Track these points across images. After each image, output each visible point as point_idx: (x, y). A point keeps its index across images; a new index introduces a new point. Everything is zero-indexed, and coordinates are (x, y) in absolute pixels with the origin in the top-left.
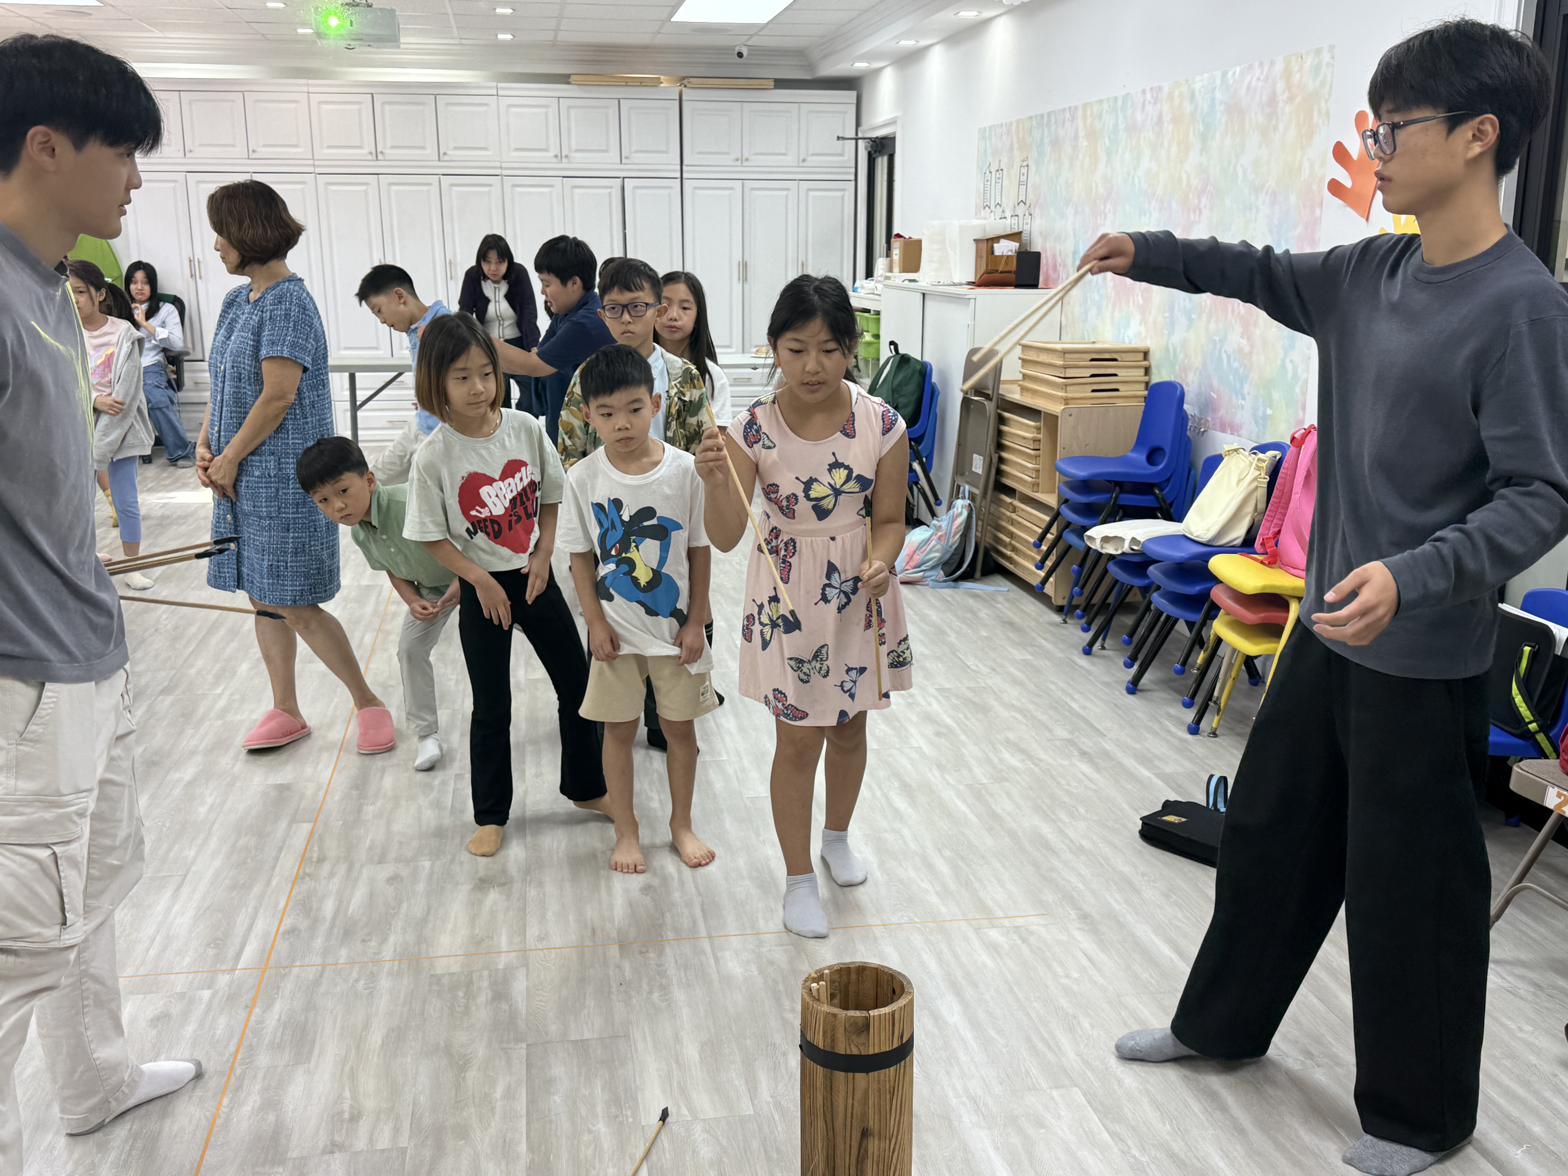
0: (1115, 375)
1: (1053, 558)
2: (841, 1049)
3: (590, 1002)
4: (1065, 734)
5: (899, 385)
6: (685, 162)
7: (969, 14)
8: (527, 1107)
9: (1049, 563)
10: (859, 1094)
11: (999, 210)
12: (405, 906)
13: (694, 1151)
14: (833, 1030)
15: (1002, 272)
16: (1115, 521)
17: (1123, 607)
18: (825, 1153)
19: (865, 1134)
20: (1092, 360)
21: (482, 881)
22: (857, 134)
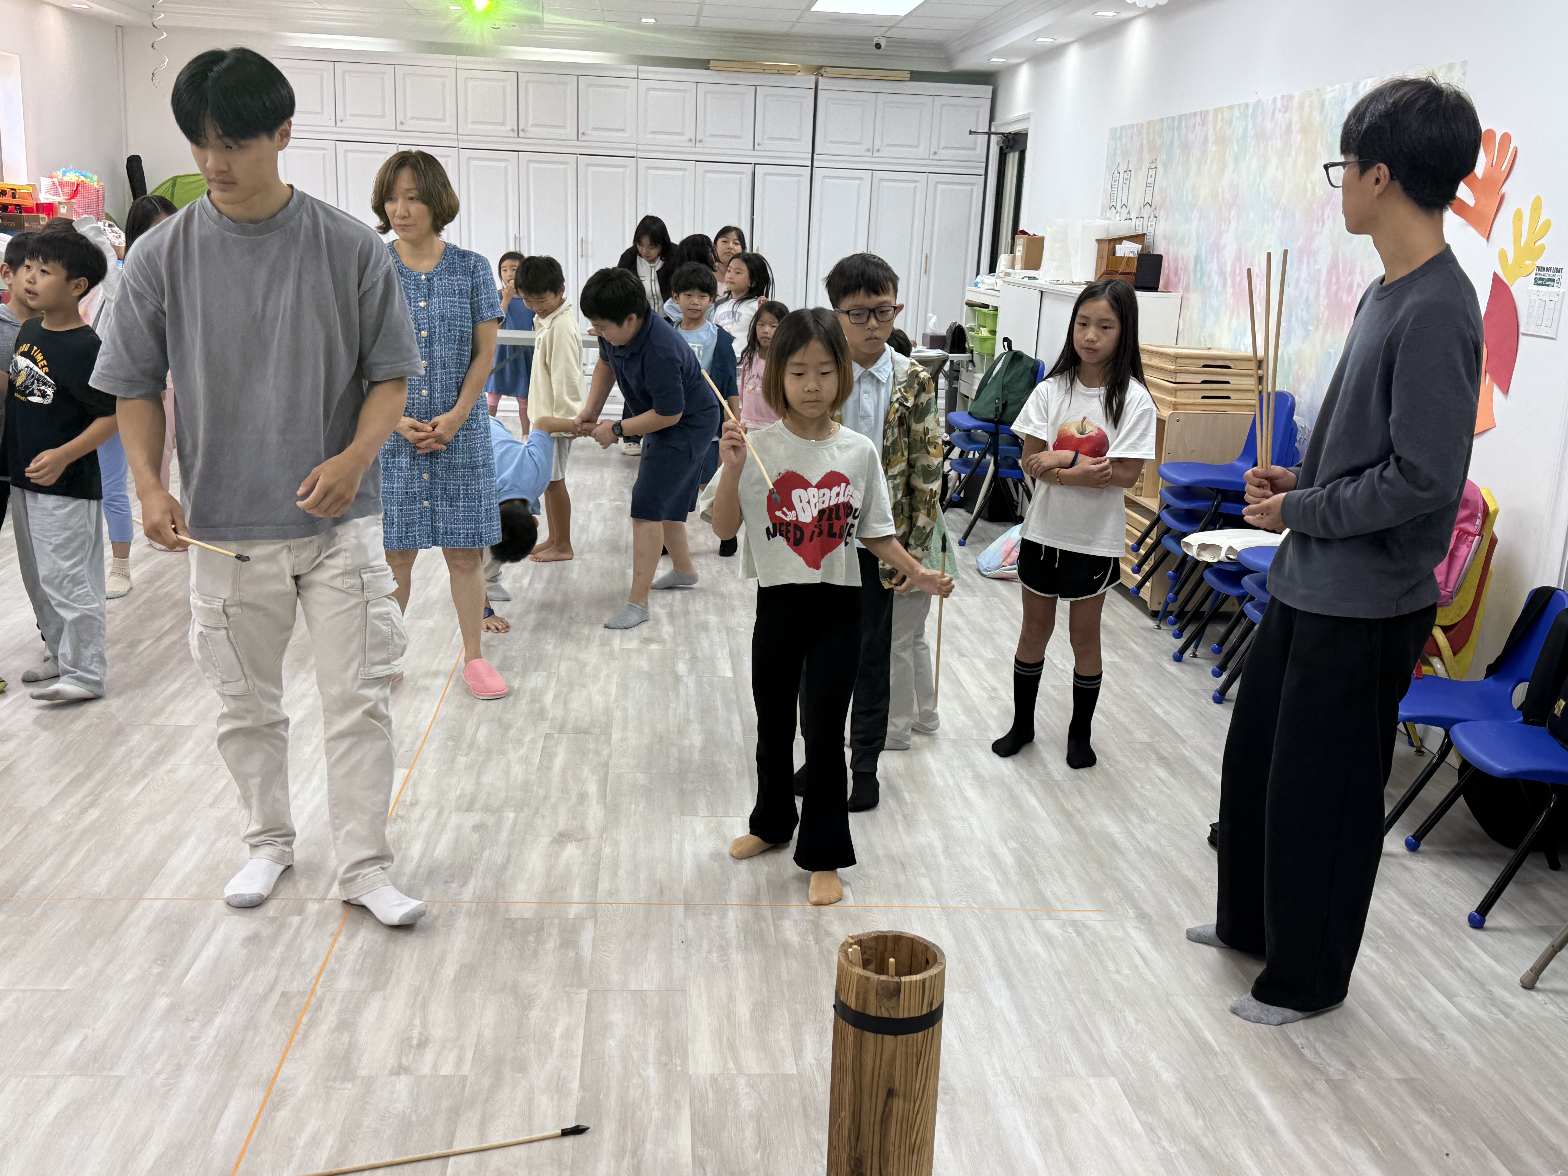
0: (1228, 383)
1: (1151, 562)
2: (872, 1011)
3: (651, 957)
4: (1145, 738)
5: (1010, 381)
6: (817, 151)
7: (1108, 15)
8: (583, 1048)
9: (1146, 568)
10: (886, 1056)
11: (1125, 211)
12: (487, 853)
13: (736, 1103)
14: (866, 992)
15: (1121, 274)
16: (1215, 529)
17: (1217, 616)
18: (852, 1109)
19: (891, 1093)
20: (1204, 366)
21: (561, 835)
22: (990, 129)
